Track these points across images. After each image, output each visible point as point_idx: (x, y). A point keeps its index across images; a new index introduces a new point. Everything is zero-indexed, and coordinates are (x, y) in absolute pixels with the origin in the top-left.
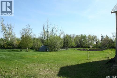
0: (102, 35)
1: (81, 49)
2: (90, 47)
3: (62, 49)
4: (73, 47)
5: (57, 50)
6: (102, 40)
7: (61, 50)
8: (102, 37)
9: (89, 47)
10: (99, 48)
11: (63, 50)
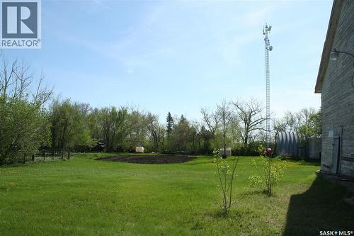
0: (169, 114)
1: (108, 155)
2: (137, 151)
3: (43, 155)
4: (83, 149)
5: (23, 162)
6: (169, 130)
7: (41, 158)
8: (170, 119)
9: (134, 151)
10: (165, 153)
11: (48, 159)
